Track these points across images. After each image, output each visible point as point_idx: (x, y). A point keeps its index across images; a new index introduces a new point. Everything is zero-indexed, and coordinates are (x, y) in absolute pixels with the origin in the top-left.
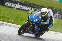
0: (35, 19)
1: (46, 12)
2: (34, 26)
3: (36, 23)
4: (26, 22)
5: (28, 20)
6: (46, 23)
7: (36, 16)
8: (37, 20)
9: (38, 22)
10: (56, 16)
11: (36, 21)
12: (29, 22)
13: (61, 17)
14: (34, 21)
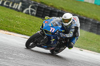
0: (52, 28)
2: (49, 38)
3: (53, 34)
4: (39, 32)
6: (68, 36)
7: (53, 23)
8: (54, 29)
9: (56, 32)
10: (28, 10)
11: (53, 31)
13: (35, 13)
14: (51, 31)
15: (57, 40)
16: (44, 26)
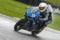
0: (33, 15)
1: (44, 8)
3: (34, 18)
4: (23, 18)
5: (25, 16)
6: (45, 19)
8: (35, 15)
9: (36, 17)
12: (26, 17)
14: (32, 16)
15: (37, 23)
16: (27, 13)
